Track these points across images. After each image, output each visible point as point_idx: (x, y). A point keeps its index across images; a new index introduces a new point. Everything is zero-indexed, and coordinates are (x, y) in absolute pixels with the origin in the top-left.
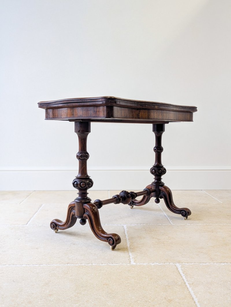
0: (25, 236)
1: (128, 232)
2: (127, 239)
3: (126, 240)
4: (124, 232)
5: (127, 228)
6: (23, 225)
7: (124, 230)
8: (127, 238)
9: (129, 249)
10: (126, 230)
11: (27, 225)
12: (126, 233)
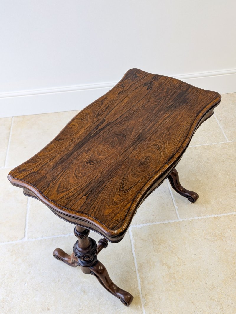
0: (29, 273)
1: (135, 248)
2: (137, 271)
3: (135, 272)
4: (132, 250)
5: (133, 235)
6: (21, 239)
7: (130, 244)
8: (136, 266)
9: (141, 296)
10: (132, 243)
11: (26, 238)
12: (133, 252)
